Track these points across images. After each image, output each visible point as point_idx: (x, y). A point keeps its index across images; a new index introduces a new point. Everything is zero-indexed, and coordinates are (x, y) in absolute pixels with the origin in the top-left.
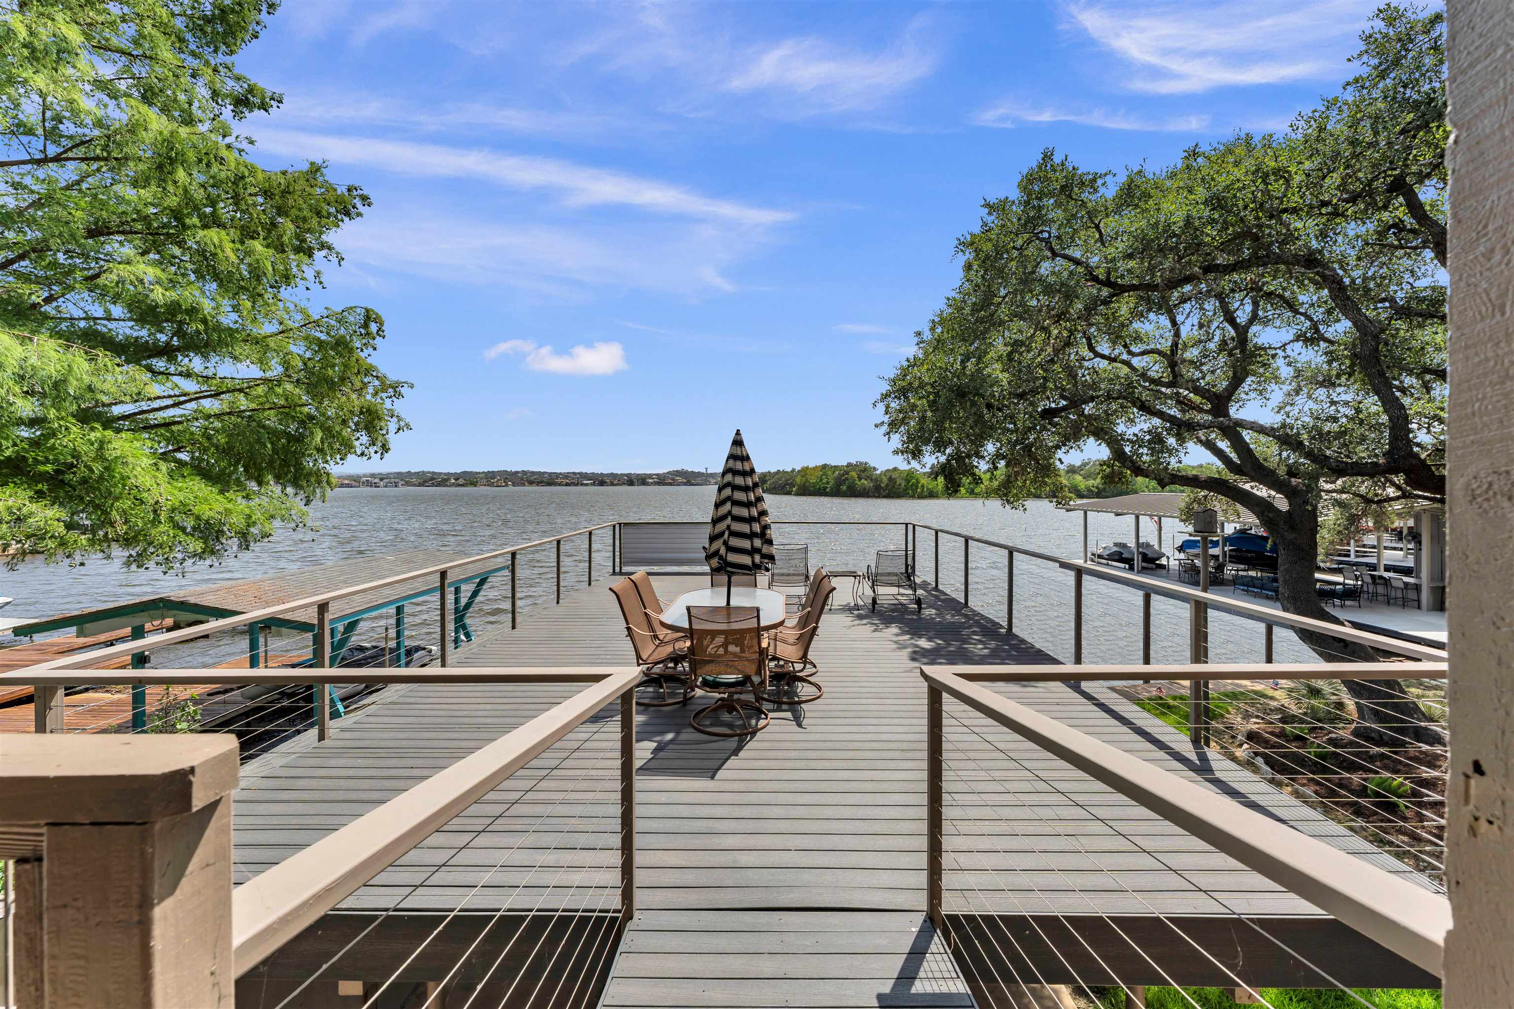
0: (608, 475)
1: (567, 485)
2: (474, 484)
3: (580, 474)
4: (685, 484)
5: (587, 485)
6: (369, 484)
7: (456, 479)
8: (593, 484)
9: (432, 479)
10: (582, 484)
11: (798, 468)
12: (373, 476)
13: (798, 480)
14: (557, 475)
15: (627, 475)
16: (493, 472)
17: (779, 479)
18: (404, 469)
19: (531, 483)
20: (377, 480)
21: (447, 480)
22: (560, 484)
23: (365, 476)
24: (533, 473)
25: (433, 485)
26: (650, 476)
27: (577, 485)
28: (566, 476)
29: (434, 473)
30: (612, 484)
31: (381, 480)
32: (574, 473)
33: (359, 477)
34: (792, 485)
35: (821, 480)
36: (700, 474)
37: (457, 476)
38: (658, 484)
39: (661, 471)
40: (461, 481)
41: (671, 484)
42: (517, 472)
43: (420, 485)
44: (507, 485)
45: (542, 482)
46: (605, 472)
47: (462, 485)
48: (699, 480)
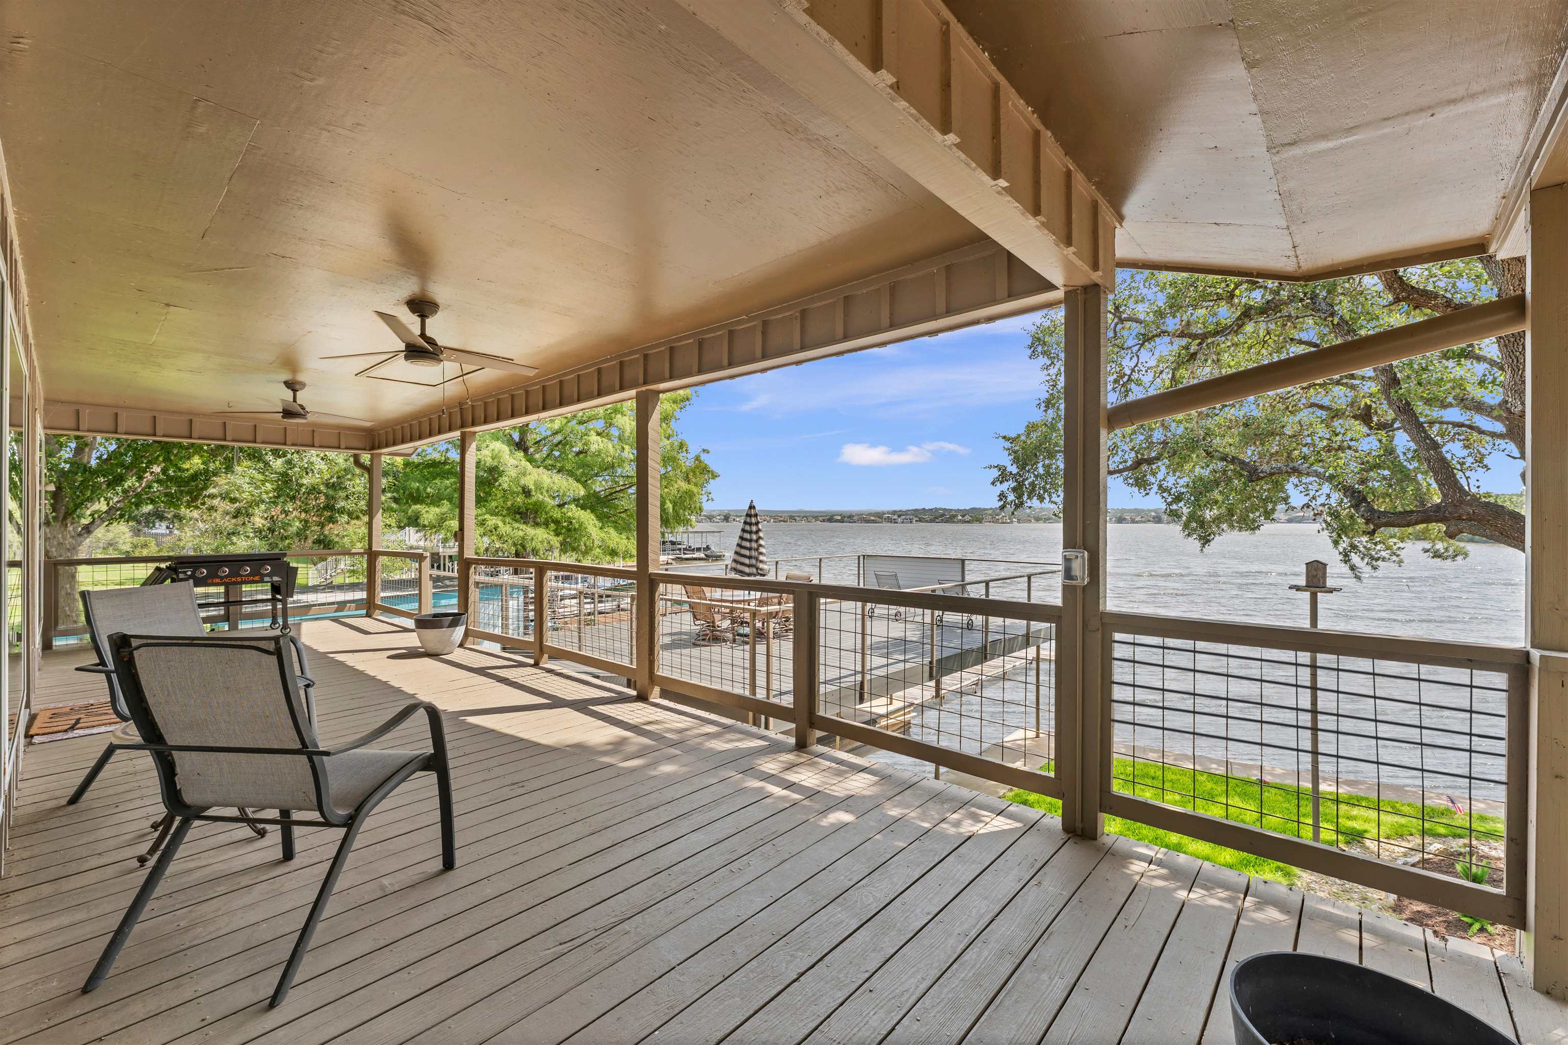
2: (979, 520)
7: (963, 516)
9: (942, 515)
12: (894, 513)
19: (1038, 520)
20: (895, 517)
21: (955, 516)
23: (888, 513)
25: (942, 521)
29: (945, 510)
31: (899, 516)
33: (884, 513)
37: (964, 513)
40: (967, 518)
43: (932, 521)
44: (1013, 522)
47: (968, 522)
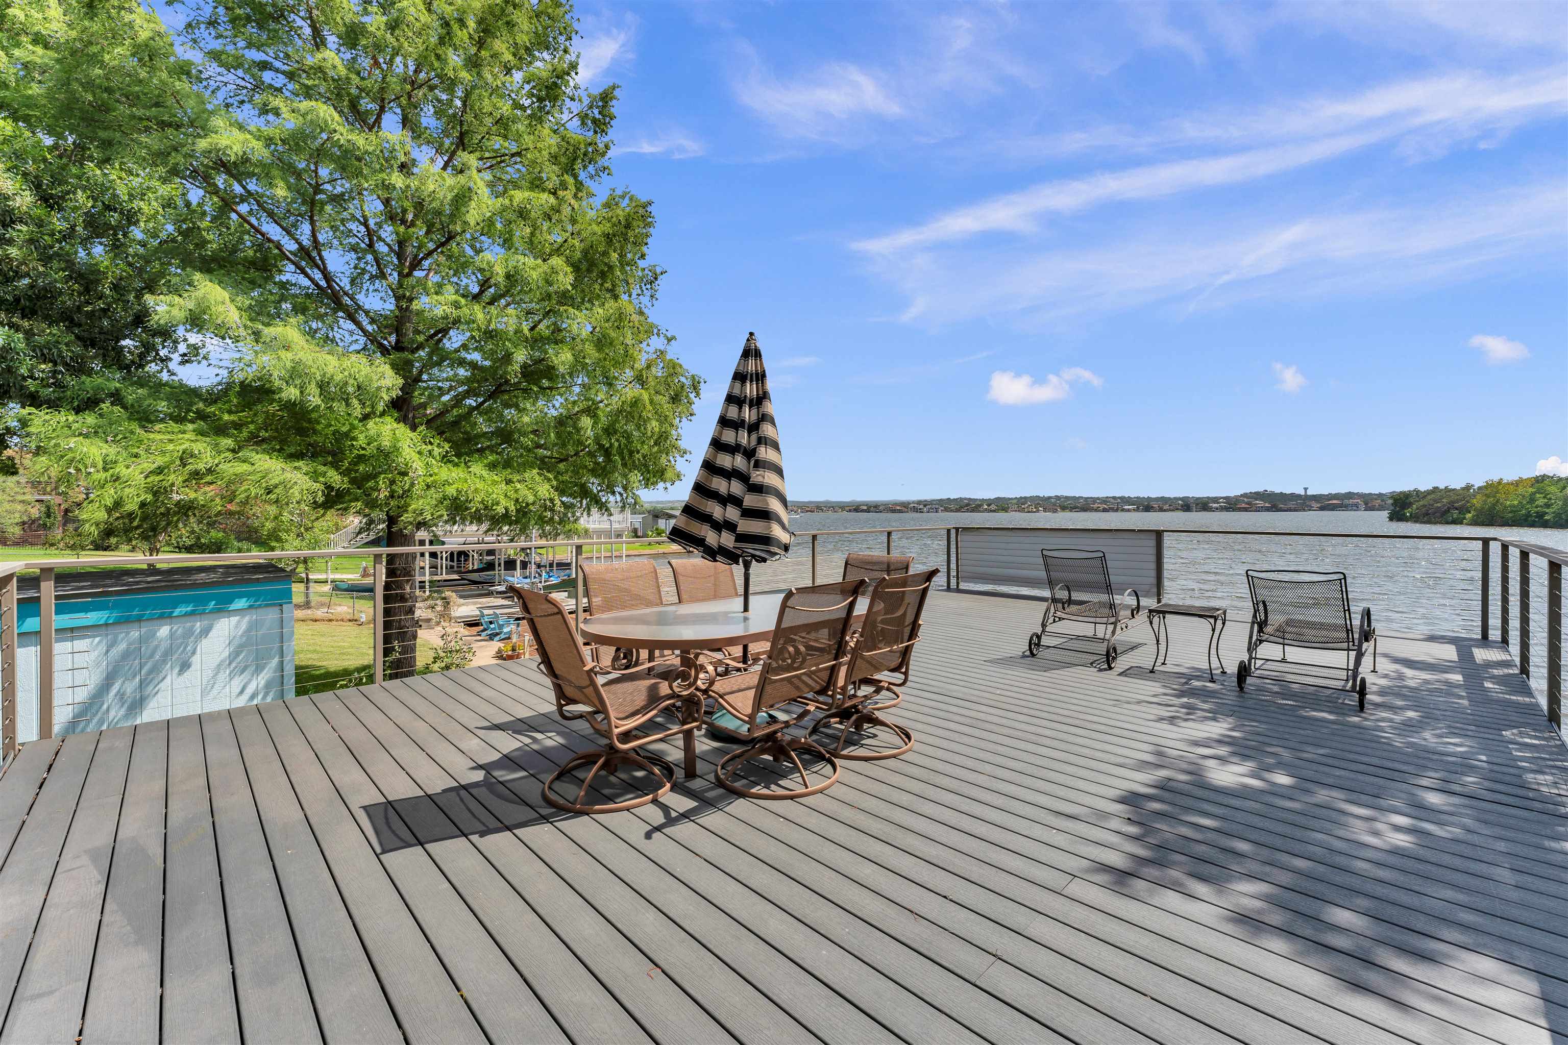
0: (1157, 499)
1: (1105, 510)
2: (1005, 510)
3: (1122, 498)
4: (1268, 510)
5: (1129, 510)
6: (915, 510)
7: (989, 505)
8: (1137, 510)
9: (968, 505)
10: (1123, 510)
11: (1478, 483)
12: (919, 502)
13: (1477, 502)
14: (1094, 500)
15: (1182, 499)
16: (1025, 498)
17: (1436, 501)
18: (944, 496)
19: (1064, 508)
20: (921, 507)
22: (1097, 510)
23: (913, 502)
24: (1067, 497)
25: (968, 511)
26: (1216, 500)
27: (1117, 510)
28: (1105, 500)
29: (970, 499)
30: (1161, 510)
31: (925, 506)
32: (1114, 498)
33: (909, 503)
34: (1463, 510)
35: (1532, 500)
36: (1294, 497)
37: (990, 502)
38: (1226, 509)
39: (1232, 494)
40: (993, 507)
41: (1246, 510)
42: (1050, 498)
43: (957, 510)
44: (1038, 511)
45: (1076, 507)
46: (1153, 496)
47: (994, 511)
48: (1292, 505)
